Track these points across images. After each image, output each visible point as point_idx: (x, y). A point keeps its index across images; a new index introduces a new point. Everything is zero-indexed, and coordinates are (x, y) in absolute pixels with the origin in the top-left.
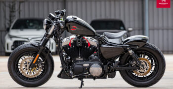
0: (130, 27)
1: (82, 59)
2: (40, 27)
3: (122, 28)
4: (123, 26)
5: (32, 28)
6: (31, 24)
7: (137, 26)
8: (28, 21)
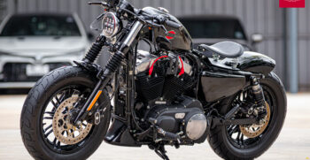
0: (256, 33)
1: (165, 103)
2: (60, 32)
3: (239, 35)
4: (242, 30)
5: (43, 33)
6: (41, 26)
7: (271, 29)
8: (34, 20)
